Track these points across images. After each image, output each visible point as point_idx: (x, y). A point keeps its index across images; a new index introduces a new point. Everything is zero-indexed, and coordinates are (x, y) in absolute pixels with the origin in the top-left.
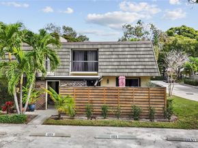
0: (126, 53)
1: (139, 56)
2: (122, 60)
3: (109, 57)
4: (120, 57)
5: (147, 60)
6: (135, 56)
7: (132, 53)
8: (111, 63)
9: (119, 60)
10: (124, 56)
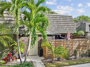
0: (61, 21)
1: (67, 23)
2: (59, 24)
3: (53, 22)
4: (58, 22)
5: (70, 25)
6: (65, 23)
7: (64, 21)
8: (54, 26)
9: (58, 24)
10: (60, 22)
